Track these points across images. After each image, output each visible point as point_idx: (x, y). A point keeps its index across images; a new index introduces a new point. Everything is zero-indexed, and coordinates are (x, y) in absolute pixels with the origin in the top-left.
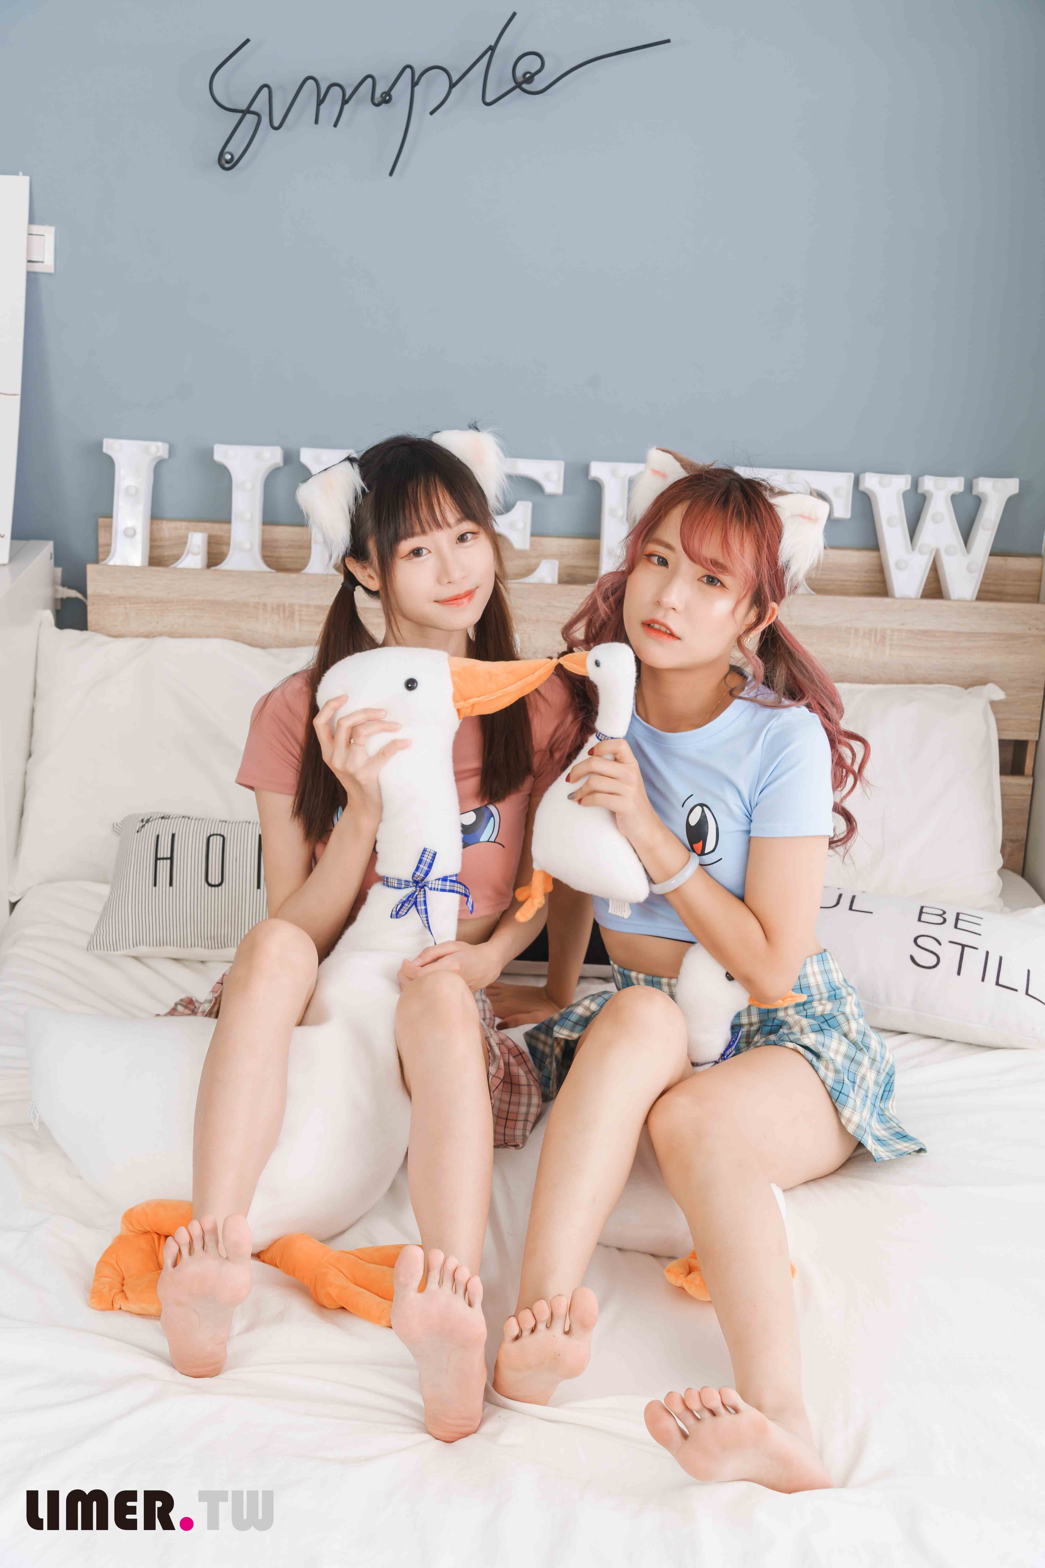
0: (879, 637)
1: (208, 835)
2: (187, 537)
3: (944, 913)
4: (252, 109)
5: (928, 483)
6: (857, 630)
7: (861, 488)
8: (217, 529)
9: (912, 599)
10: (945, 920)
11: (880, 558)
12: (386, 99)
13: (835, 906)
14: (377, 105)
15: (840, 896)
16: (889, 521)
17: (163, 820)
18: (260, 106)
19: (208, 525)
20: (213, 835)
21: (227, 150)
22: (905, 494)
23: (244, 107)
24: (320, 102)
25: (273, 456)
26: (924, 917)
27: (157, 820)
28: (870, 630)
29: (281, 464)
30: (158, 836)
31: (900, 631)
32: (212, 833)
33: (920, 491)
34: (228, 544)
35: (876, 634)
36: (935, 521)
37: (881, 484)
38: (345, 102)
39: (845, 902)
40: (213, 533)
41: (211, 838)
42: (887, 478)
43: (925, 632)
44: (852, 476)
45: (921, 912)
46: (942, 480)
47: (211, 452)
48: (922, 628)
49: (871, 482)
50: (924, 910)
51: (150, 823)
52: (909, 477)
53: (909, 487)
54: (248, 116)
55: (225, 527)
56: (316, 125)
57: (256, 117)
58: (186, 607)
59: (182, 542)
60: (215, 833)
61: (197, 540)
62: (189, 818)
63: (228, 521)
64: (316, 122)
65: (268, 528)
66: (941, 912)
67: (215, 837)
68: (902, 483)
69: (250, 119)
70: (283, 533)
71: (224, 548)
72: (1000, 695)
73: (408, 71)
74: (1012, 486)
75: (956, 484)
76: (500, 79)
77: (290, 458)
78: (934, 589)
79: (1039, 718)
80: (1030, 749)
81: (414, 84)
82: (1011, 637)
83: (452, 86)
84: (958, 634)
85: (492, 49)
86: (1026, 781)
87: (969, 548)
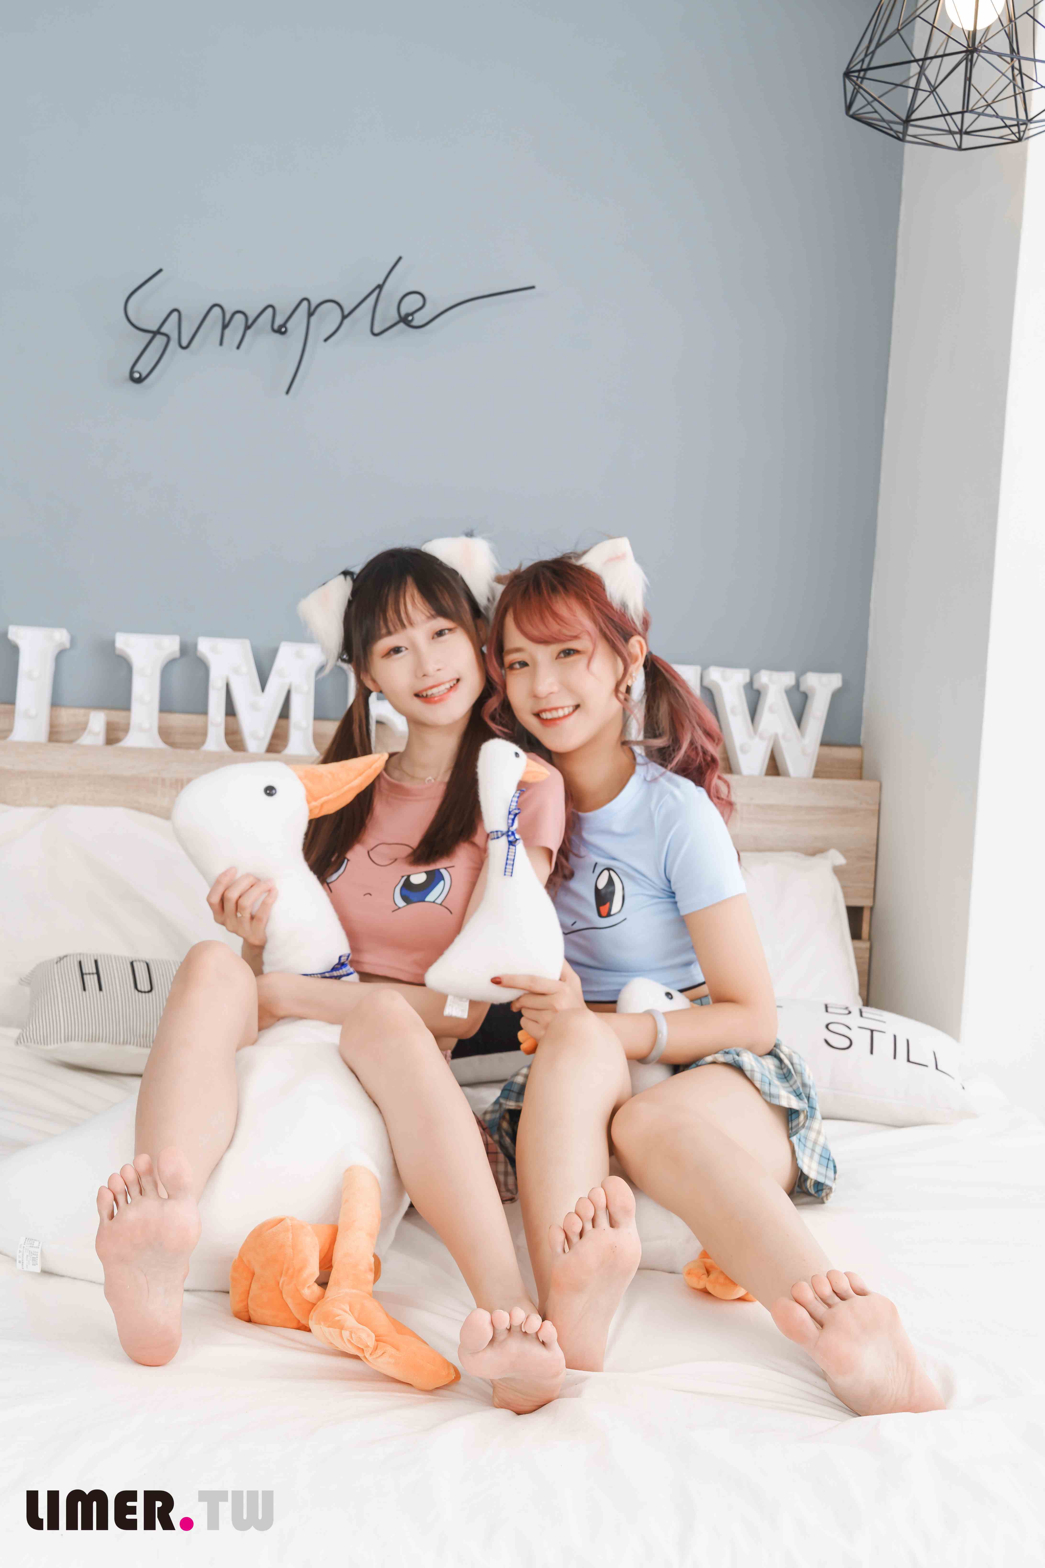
2: (86, 721)
4: (163, 330)
5: (764, 678)
7: (705, 683)
8: (116, 715)
9: (756, 776)
10: (850, 1012)
12: (283, 329)
14: (275, 333)
16: (732, 710)
18: (170, 327)
19: (106, 712)
21: (136, 369)
22: (745, 687)
23: (155, 328)
24: (225, 326)
25: (170, 645)
26: (831, 1010)
29: (178, 654)
30: (81, 962)
31: (748, 805)
33: (756, 684)
34: (127, 727)
36: (771, 710)
37: (723, 677)
38: (248, 327)
40: (113, 718)
42: (728, 671)
43: (771, 807)
44: (699, 668)
45: (826, 1007)
46: (776, 675)
47: (113, 643)
48: (768, 803)
49: (714, 675)
52: (748, 671)
53: (748, 681)
54: (159, 337)
55: (123, 714)
56: (221, 348)
57: (165, 339)
58: (87, 781)
59: (83, 724)
61: (98, 721)
63: (127, 708)
64: (221, 343)
65: (164, 714)
68: (741, 676)
69: (160, 341)
70: (178, 720)
71: (123, 730)
72: (841, 860)
73: (305, 303)
74: (834, 681)
75: (788, 679)
76: (387, 313)
77: (188, 651)
78: (774, 768)
79: (872, 886)
80: (866, 915)
81: (310, 314)
82: (845, 810)
83: (344, 317)
84: (798, 808)
85: (380, 287)
86: (864, 945)
87: (803, 734)
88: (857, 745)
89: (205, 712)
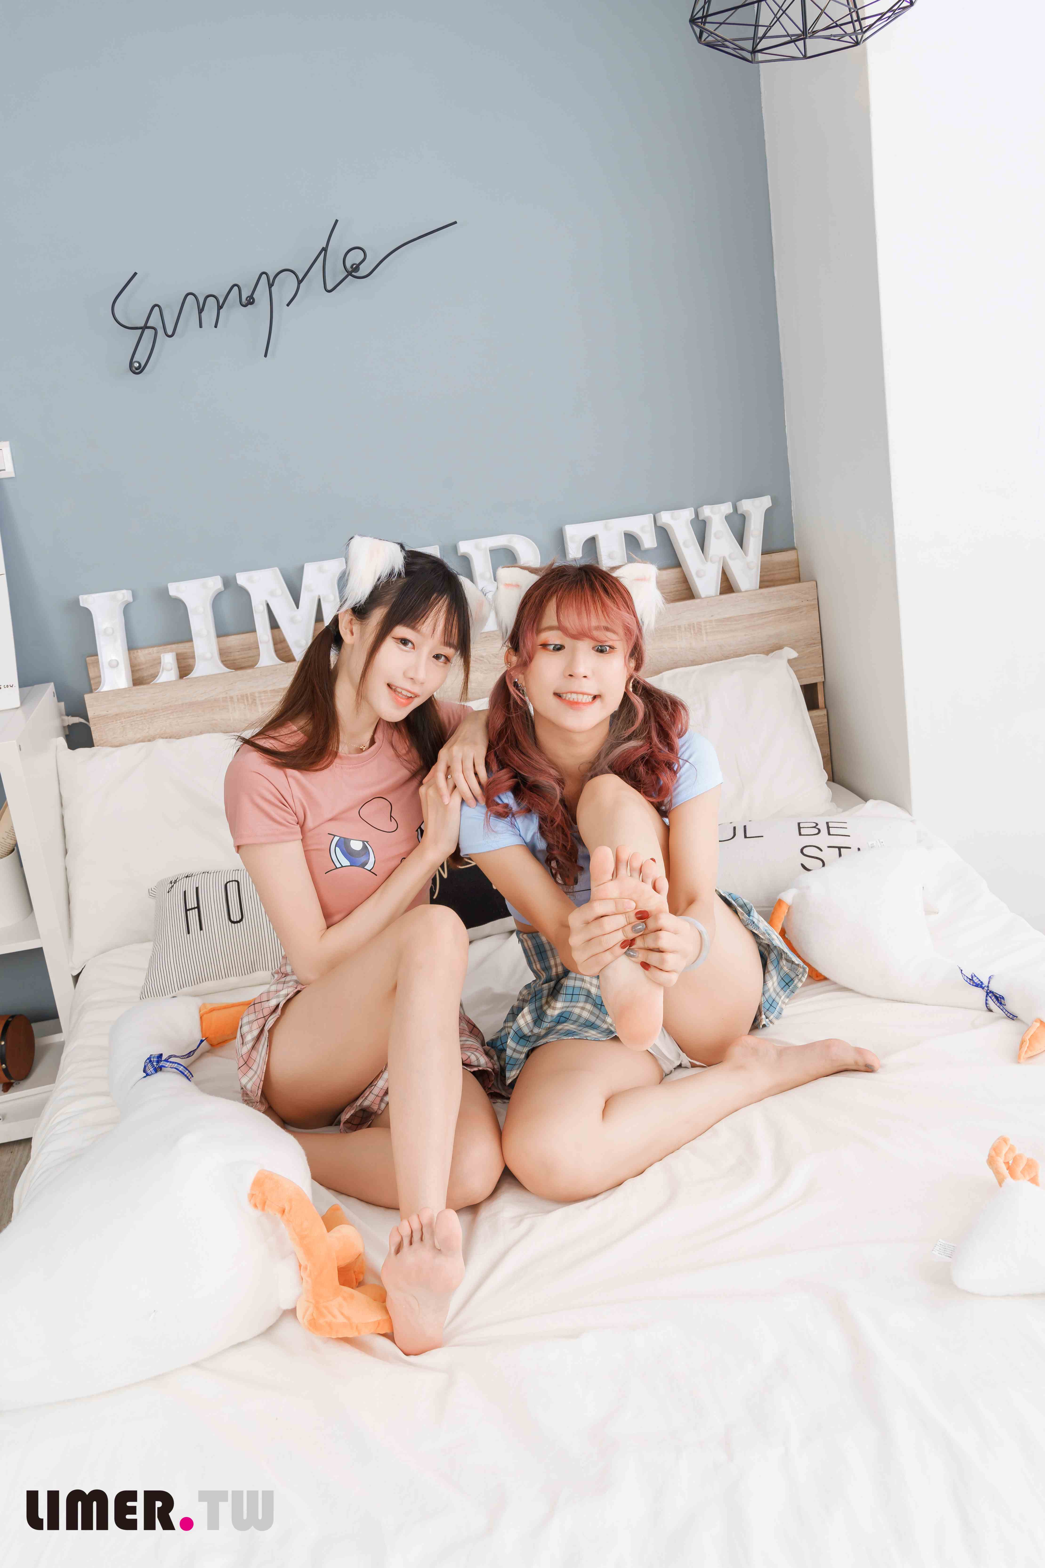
0: (696, 629)
1: (225, 882)
2: (160, 659)
3: (817, 824)
4: (150, 324)
5: (707, 511)
6: (679, 627)
7: (658, 524)
8: (182, 648)
9: (713, 597)
10: (819, 831)
11: (683, 572)
12: (251, 301)
13: (733, 838)
14: (245, 306)
15: (735, 828)
16: (684, 543)
17: (188, 878)
18: (155, 321)
19: (174, 646)
20: (229, 882)
21: (134, 362)
22: (692, 522)
23: (142, 324)
24: (201, 311)
25: (215, 583)
26: (803, 831)
27: (183, 879)
28: (689, 625)
29: (222, 589)
30: (185, 892)
31: (711, 621)
32: (228, 881)
33: (701, 518)
34: (194, 657)
35: (694, 627)
36: (717, 538)
37: (672, 517)
38: (220, 307)
39: (740, 832)
40: (180, 651)
41: (228, 884)
42: (676, 512)
43: (728, 619)
44: (652, 515)
45: (799, 828)
46: (716, 507)
47: (167, 590)
48: (727, 616)
49: (665, 518)
50: (801, 825)
51: (177, 883)
52: (692, 509)
53: (694, 517)
54: (147, 331)
55: (187, 645)
56: (201, 331)
57: (152, 331)
58: (170, 712)
59: (158, 663)
60: (231, 880)
61: (168, 659)
62: (208, 873)
63: (190, 640)
64: (201, 326)
65: (221, 639)
66: (815, 825)
67: (231, 883)
68: (687, 514)
69: (149, 333)
70: (233, 641)
71: (191, 661)
72: (794, 654)
73: (264, 276)
74: (766, 502)
75: (726, 508)
76: (335, 271)
77: (229, 583)
78: (727, 586)
79: (822, 665)
80: (820, 688)
81: (271, 285)
82: (790, 610)
83: (300, 282)
84: (752, 615)
85: (325, 249)
86: (821, 713)
87: (746, 554)
88: (794, 548)
89: (254, 631)
